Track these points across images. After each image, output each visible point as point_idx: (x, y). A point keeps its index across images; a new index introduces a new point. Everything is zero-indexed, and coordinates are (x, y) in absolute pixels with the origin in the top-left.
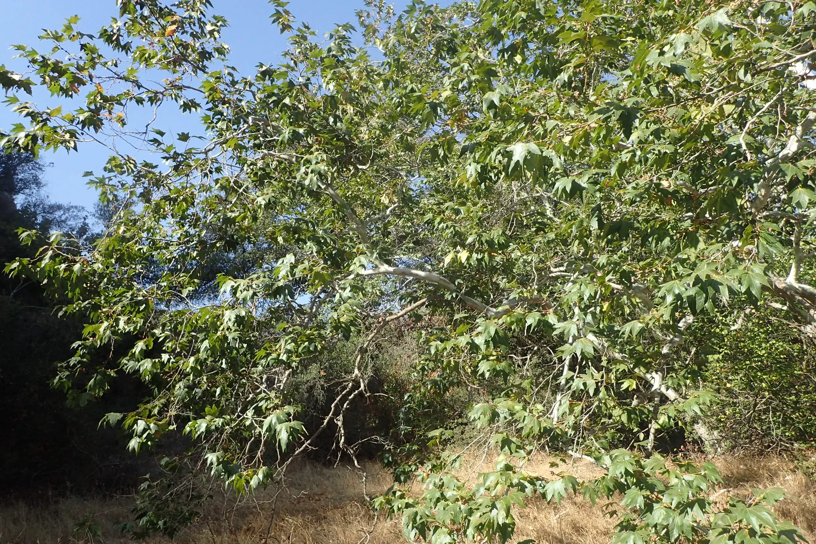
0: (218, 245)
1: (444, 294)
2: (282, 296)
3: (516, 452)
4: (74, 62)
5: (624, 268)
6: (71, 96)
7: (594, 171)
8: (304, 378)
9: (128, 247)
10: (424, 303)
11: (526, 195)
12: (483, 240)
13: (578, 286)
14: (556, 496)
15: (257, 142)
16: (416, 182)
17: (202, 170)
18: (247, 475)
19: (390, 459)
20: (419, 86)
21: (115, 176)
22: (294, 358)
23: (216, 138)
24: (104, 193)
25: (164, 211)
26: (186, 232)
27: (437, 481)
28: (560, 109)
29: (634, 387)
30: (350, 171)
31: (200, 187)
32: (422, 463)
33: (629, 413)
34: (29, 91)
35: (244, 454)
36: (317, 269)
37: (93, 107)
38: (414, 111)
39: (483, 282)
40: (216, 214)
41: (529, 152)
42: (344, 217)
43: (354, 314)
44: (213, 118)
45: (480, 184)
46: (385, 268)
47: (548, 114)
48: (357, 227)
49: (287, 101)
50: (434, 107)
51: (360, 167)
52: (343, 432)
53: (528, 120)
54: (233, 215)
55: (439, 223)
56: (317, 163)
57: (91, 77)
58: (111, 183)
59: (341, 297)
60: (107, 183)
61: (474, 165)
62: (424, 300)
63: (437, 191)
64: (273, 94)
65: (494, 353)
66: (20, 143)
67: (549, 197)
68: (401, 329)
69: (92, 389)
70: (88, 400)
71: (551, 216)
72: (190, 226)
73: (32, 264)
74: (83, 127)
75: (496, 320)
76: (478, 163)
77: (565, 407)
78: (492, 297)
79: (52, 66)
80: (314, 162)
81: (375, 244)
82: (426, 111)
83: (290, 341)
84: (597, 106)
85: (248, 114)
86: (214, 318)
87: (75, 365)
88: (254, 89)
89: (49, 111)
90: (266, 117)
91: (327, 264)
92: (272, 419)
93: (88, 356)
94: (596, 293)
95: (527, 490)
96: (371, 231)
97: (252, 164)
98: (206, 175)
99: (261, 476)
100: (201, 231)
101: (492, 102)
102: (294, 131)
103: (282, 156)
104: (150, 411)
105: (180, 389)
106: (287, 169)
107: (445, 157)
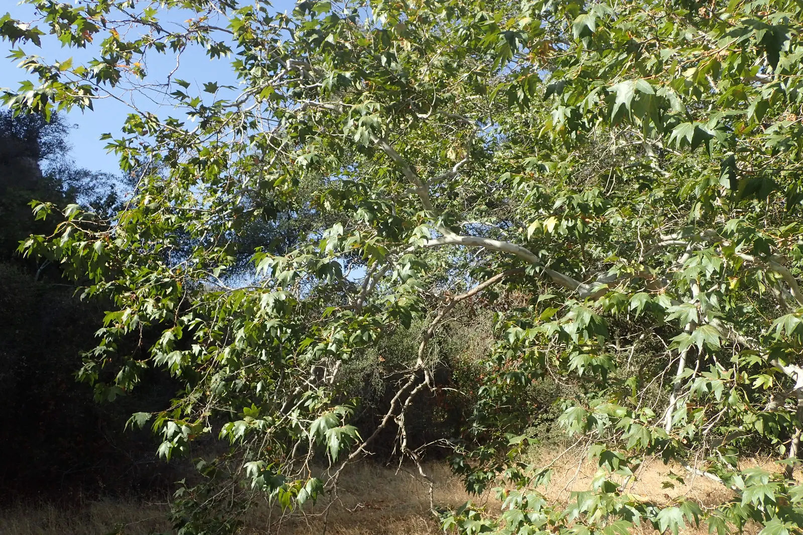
0: (255, 213)
1: (524, 268)
2: (329, 276)
3: (619, 468)
4: (84, 5)
5: (760, 235)
6: (84, 46)
7: (724, 113)
8: (359, 364)
9: (153, 220)
10: (500, 279)
11: (624, 143)
12: (575, 203)
13: (698, 259)
14: (673, 525)
15: (297, 90)
16: (489, 132)
17: (235, 126)
18: (294, 486)
19: (462, 464)
20: (491, 14)
21: (136, 138)
22: (345, 349)
23: (250, 87)
24: (125, 158)
25: (194, 175)
26: (219, 198)
27: (520, 499)
28: (674, 33)
29: (771, 384)
30: (408, 121)
31: (234, 146)
32: (500, 470)
33: (766, 420)
34: (37, 42)
35: (290, 458)
36: (370, 242)
37: (108, 57)
38: (486, 45)
39: (573, 253)
40: (252, 177)
41: (637, 92)
42: (401, 177)
43: (415, 297)
44: (246, 63)
45: (570, 132)
46: (451, 237)
47: (658, 40)
48: (418, 189)
49: (330, 39)
50: (511, 37)
51: (420, 116)
52: (404, 433)
53: (632, 48)
54: (272, 177)
55: (519, 184)
56: (368, 113)
57: (103, 22)
58: (132, 145)
59: (399, 275)
60: (127, 146)
61: (562, 109)
62: (500, 275)
63: (515, 142)
64: (313, 31)
65: (589, 343)
66: (29, 104)
67: (654, 145)
68: (472, 307)
69: (121, 382)
70: (117, 395)
71: (657, 168)
72: (223, 192)
73: (48, 242)
74: (98, 81)
75: (591, 303)
76: (567, 106)
77: (682, 412)
78: (584, 270)
79: (61, 11)
80: (364, 113)
81: (440, 209)
82: (500, 44)
83: (339, 329)
84: (730, 26)
85: (286, 57)
86: (250, 303)
87: (100, 356)
88: (291, 26)
89: (57, 65)
90: (307, 59)
91: (382, 236)
92: (319, 422)
93: (114, 345)
94: (722, 268)
95: (634, 518)
96: (435, 192)
97: (290, 117)
98: (239, 131)
99: (309, 489)
100: (235, 197)
101: (586, 27)
102: (339, 76)
103: (326, 106)
104: (183, 411)
105: (216, 381)
106: (333, 121)
107: (526, 100)
